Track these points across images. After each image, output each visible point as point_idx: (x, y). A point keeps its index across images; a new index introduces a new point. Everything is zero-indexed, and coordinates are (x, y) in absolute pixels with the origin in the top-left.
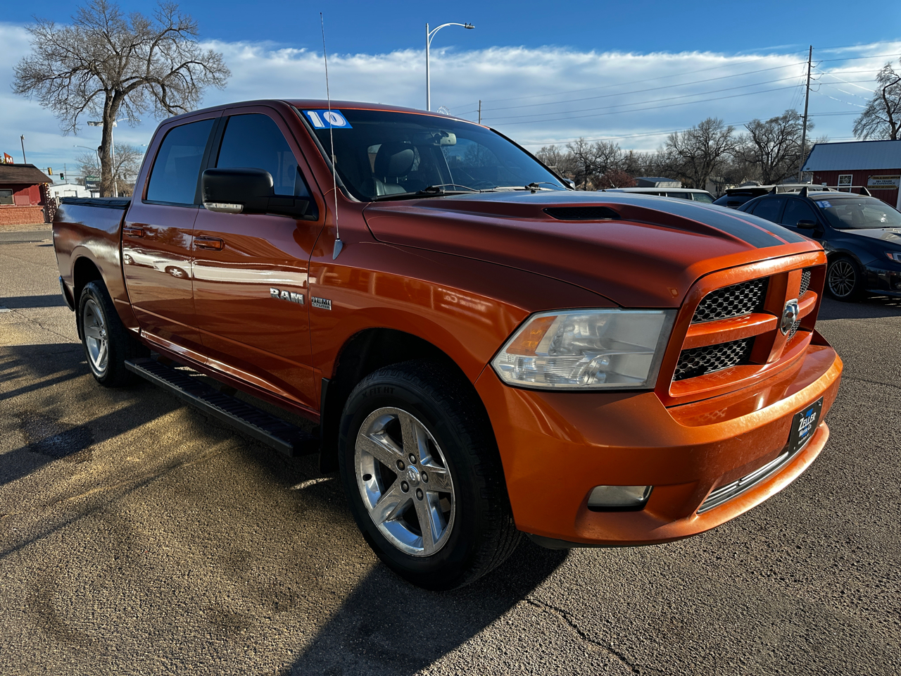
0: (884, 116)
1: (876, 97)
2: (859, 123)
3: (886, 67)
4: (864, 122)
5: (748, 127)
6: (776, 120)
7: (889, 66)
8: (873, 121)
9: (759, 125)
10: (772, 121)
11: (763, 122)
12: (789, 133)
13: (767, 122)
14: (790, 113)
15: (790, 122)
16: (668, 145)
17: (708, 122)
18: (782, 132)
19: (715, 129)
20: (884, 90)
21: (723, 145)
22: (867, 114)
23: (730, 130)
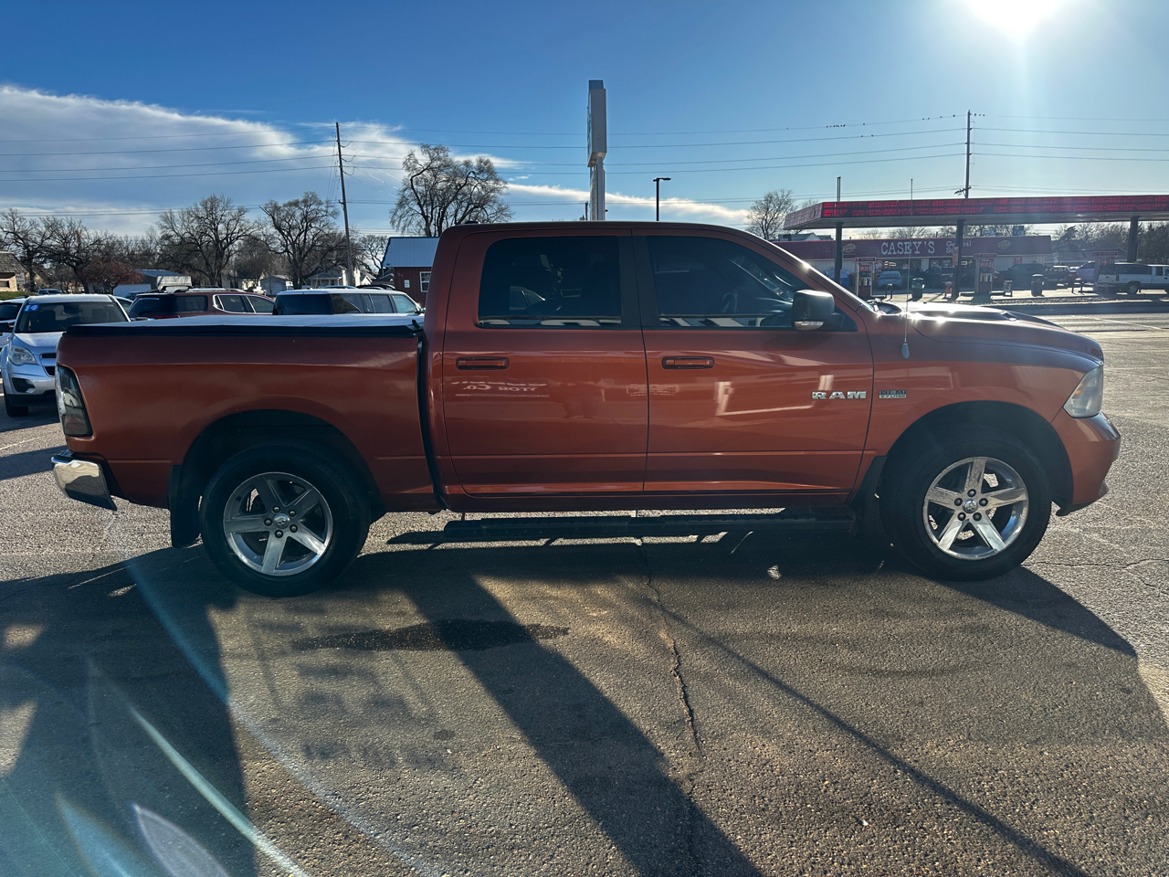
0: (417, 208)
1: (405, 187)
2: (395, 214)
3: (409, 155)
4: (399, 213)
5: (265, 209)
6: (296, 204)
7: (412, 154)
8: (408, 212)
9: (276, 208)
10: (290, 204)
11: (280, 204)
12: (313, 220)
13: (285, 206)
14: (310, 196)
15: (312, 207)
16: (163, 227)
17: (213, 200)
18: (305, 218)
19: (224, 209)
20: (411, 180)
21: (237, 230)
22: (401, 205)
23: (242, 211)
